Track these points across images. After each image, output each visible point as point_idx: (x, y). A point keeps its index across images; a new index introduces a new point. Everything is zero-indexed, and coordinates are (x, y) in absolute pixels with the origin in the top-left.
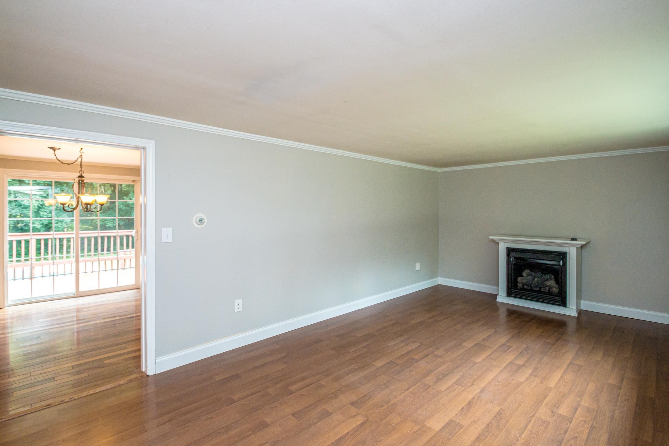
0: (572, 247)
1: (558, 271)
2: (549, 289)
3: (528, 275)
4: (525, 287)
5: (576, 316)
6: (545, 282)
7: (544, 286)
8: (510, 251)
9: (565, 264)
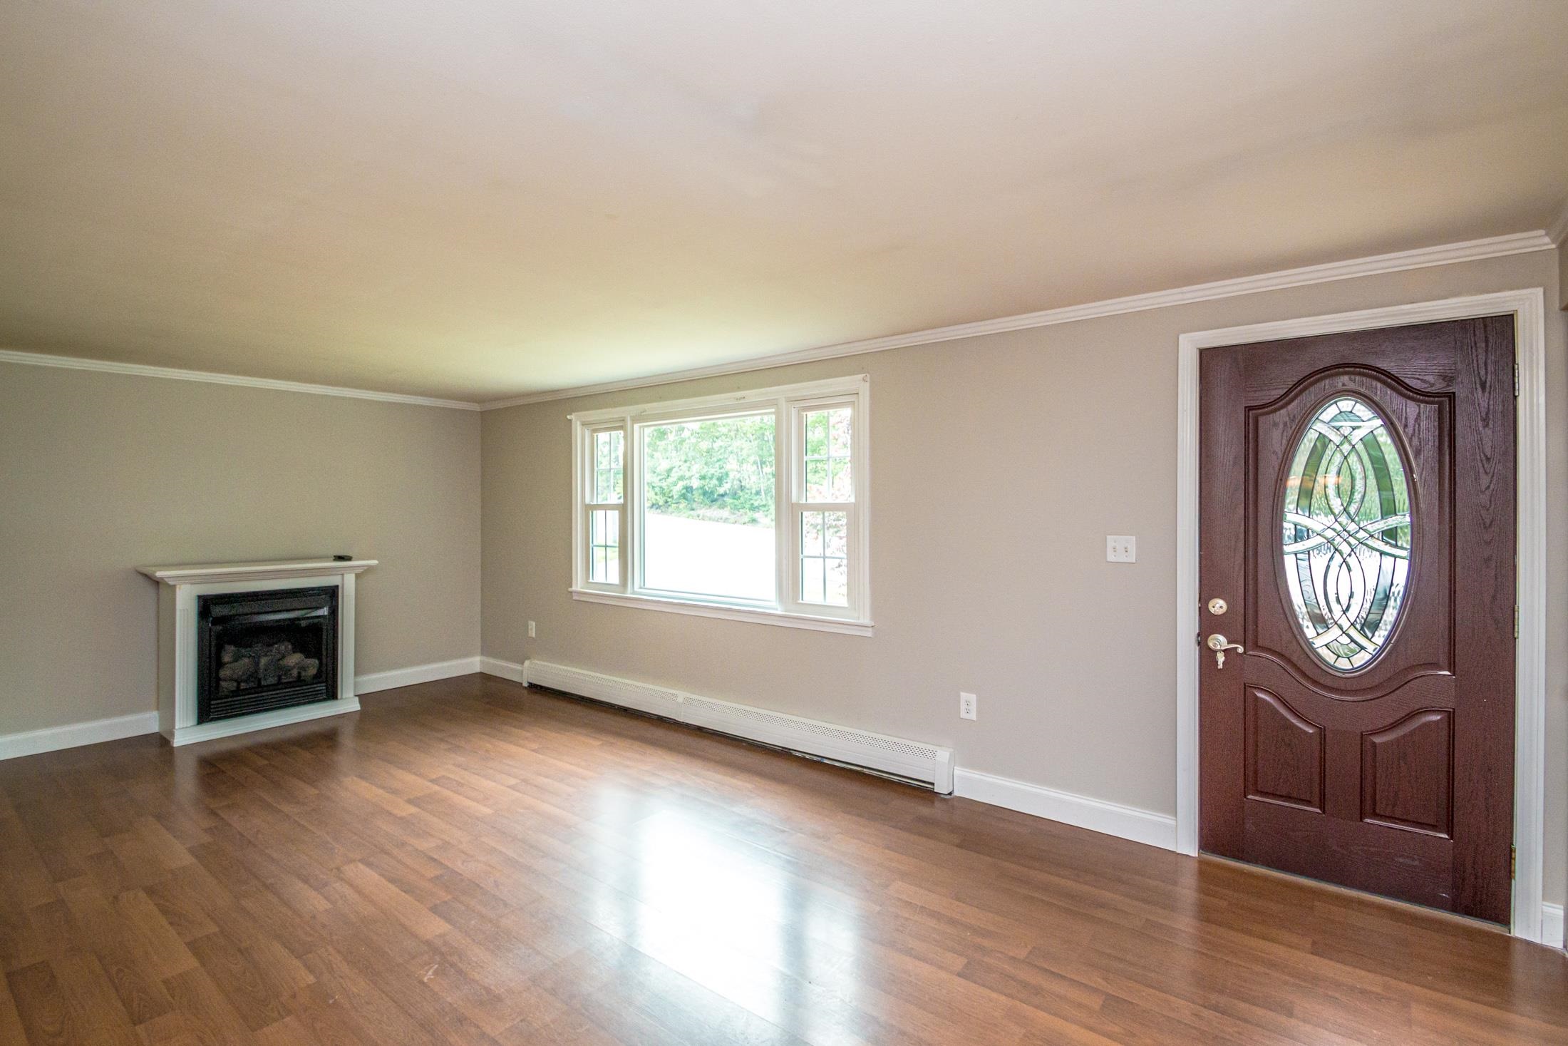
0: (347, 573)
1: (321, 630)
2: (299, 673)
3: (237, 658)
4: (243, 686)
5: (359, 709)
6: (281, 662)
7: (288, 671)
8: (206, 605)
9: (334, 612)
